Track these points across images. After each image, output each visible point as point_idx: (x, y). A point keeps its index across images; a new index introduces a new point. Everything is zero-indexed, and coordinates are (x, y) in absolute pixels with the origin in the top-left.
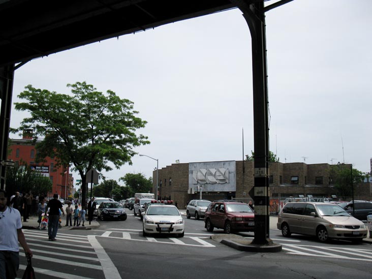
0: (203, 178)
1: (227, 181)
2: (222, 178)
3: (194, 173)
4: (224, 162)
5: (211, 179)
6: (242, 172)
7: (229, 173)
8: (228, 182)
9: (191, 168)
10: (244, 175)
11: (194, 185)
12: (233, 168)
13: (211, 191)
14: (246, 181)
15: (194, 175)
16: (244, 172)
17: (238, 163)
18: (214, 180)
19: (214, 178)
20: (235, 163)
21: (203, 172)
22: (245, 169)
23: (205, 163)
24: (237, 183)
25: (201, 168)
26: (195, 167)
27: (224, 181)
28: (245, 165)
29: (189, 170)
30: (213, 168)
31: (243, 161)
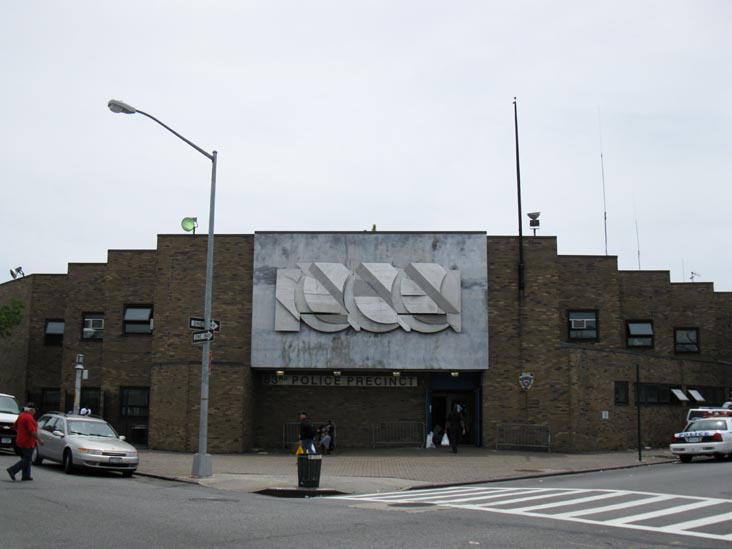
0: (328, 304)
1: (455, 321)
2: (426, 305)
3: (280, 282)
4: (437, 238)
5: (373, 308)
6: (514, 287)
7: (463, 285)
8: (457, 326)
9: (263, 257)
10: (520, 298)
11: (279, 338)
12: (477, 264)
13: (370, 365)
14: (531, 325)
15: (285, 290)
16: (521, 286)
17: (495, 243)
18: (387, 315)
19: (385, 305)
20: (483, 241)
21: (330, 277)
22: (529, 275)
23: (337, 237)
24: (493, 334)
25: (318, 259)
26: (285, 252)
27: (437, 322)
28: (528, 256)
29: (257, 265)
30: (381, 261)
31: (520, 238)
